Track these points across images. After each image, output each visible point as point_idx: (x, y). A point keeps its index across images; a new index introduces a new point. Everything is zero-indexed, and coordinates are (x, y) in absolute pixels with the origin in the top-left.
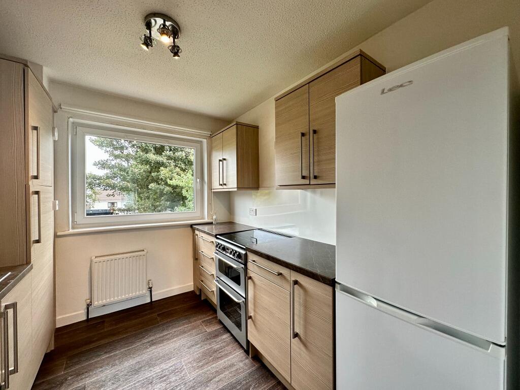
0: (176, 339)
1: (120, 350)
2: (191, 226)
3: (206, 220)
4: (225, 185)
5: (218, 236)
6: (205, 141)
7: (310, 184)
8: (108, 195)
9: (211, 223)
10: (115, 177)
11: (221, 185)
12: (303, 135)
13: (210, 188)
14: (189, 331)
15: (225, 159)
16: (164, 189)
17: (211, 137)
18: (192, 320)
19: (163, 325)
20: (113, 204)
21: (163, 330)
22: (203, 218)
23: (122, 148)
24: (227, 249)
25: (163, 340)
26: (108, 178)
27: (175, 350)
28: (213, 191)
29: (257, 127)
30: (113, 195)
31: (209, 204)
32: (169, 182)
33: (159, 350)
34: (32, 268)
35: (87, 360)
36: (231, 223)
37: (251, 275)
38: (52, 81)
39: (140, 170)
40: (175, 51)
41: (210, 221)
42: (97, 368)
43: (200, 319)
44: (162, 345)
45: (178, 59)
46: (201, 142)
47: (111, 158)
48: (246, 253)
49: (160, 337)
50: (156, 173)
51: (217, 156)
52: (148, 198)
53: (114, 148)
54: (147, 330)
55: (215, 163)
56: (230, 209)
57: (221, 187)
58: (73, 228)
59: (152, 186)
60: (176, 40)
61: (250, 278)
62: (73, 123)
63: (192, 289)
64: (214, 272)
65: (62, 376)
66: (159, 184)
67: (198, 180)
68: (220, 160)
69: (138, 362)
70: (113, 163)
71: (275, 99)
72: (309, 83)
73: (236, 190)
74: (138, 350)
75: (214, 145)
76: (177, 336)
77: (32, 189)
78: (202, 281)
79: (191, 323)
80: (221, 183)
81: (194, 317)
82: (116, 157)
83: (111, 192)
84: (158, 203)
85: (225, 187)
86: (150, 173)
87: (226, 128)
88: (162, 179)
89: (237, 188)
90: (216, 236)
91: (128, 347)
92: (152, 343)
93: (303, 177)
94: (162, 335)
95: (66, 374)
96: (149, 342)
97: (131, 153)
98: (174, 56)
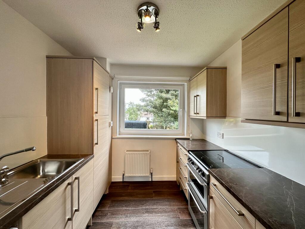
0: (160, 214)
1: (132, 207)
2: (176, 139)
3: (185, 137)
4: (198, 114)
5: (190, 152)
6: (186, 84)
7: (287, 122)
8: (145, 114)
9: (189, 139)
10: (148, 106)
11: (196, 114)
12: (278, 66)
13: (189, 115)
14: (169, 212)
15: (198, 96)
16: (170, 112)
17: (190, 80)
18: (172, 203)
19: (155, 200)
20: (148, 118)
21: (154, 204)
22: (184, 135)
23: (151, 92)
24: (195, 165)
25: (153, 212)
26: (145, 106)
27: (158, 223)
28: (190, 117)
29: (225, 68)
30: (147, 114)
31: (188, 126)
32: (171, 108)
33: (149, 218)
34: (93, 157)
35: (118, 206)
36: (203, 141)
37: (213, 196)
38: (112, 65)
39: (158, 102)
40: (156, 25)
41: (188, 137)
42: (120, 214)
43: (177, 206)
44: (152, 215)
45: (159, 32)
46: (184, 85)
47: (146, 97)
48: (209, 175)
49: (152, 209)
50: (166, 103)
51: (193, 93)
52: (162, 116)
53: (148, 92)
54: (146, 200)
55: (192, 98)
56: (203, 131)
57: (195, 115)
58: (119, 135)
59: (164, 110)
60: (157, 19)
61: (212, 198)
62: (120, 83)
63: (176, 180)
64: (187, 176)
65: (107, 211)
66: (167, 109)
67: (181, 110)
68: (195, 96)
69: (138, 221)
70: (147, 99)
71: (242, 38)
72: (288, 6)
73: (205, 118)
74: (139, 212)
75: (191, 86)
76: (161, 212)
77: (95, 119)
78: (180, 178)
79: (171, 206)
80: (195, 112)
81: (173, 202)
82: (149, 96)
83: (146, 113)
84: (167, 119)
85: (198, 115)
86: (163, 103)
87: (199, 73)
88: (169, 106)
89: (207, 117)
90: (188, 151)
91: (135, 207)
92: (147, 211)
93: (278, 113)
94: (153, 207)
95: (109, 210)
96: (145, 209)
97: (155, 93)
98: (156, 30)
